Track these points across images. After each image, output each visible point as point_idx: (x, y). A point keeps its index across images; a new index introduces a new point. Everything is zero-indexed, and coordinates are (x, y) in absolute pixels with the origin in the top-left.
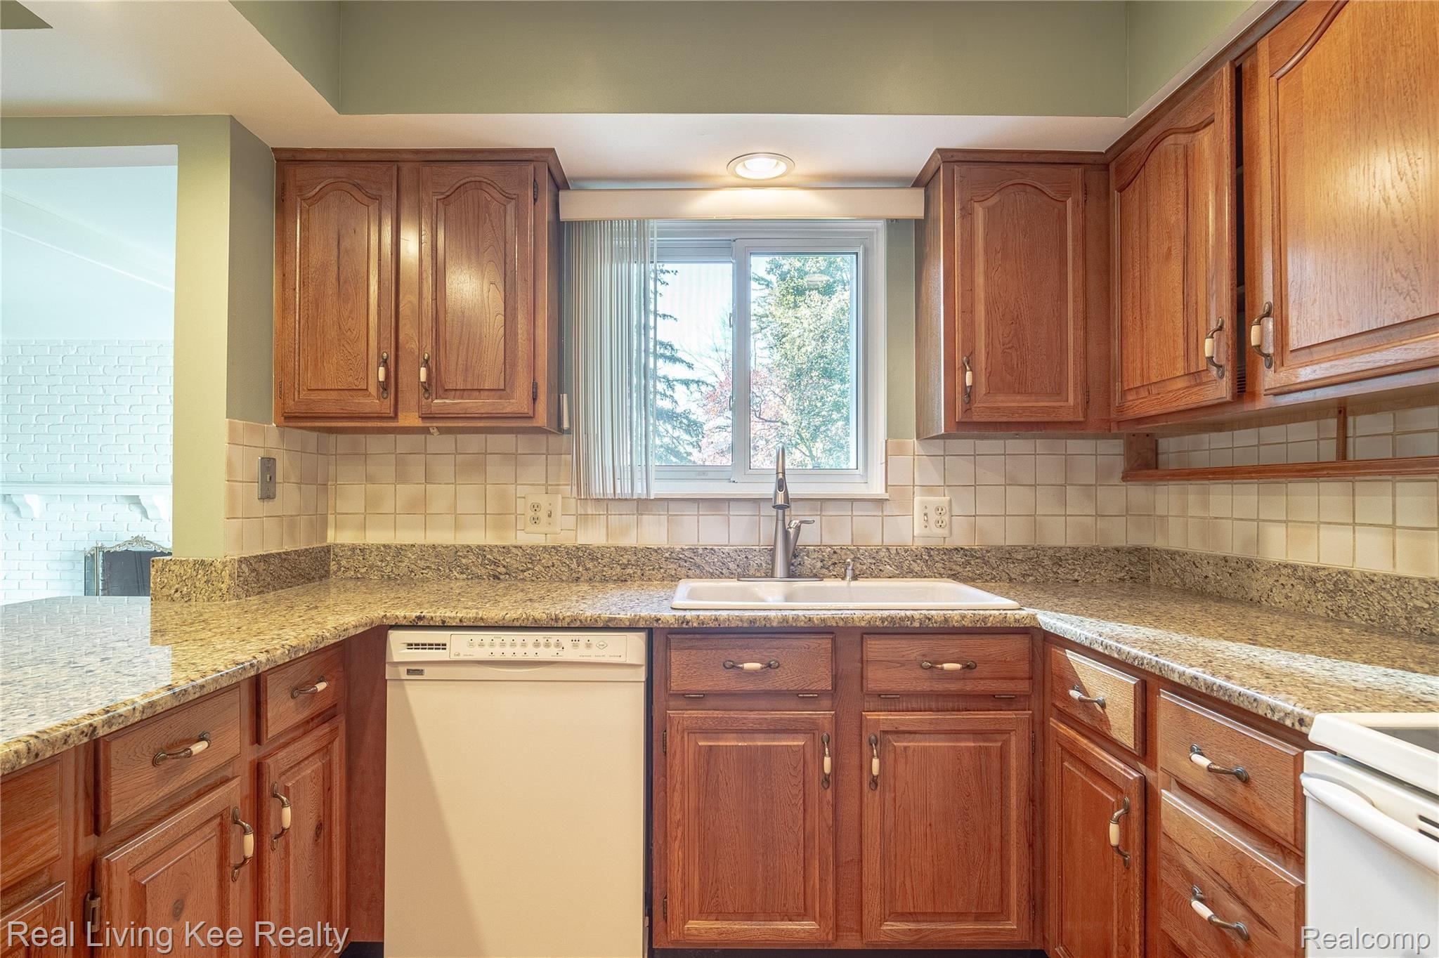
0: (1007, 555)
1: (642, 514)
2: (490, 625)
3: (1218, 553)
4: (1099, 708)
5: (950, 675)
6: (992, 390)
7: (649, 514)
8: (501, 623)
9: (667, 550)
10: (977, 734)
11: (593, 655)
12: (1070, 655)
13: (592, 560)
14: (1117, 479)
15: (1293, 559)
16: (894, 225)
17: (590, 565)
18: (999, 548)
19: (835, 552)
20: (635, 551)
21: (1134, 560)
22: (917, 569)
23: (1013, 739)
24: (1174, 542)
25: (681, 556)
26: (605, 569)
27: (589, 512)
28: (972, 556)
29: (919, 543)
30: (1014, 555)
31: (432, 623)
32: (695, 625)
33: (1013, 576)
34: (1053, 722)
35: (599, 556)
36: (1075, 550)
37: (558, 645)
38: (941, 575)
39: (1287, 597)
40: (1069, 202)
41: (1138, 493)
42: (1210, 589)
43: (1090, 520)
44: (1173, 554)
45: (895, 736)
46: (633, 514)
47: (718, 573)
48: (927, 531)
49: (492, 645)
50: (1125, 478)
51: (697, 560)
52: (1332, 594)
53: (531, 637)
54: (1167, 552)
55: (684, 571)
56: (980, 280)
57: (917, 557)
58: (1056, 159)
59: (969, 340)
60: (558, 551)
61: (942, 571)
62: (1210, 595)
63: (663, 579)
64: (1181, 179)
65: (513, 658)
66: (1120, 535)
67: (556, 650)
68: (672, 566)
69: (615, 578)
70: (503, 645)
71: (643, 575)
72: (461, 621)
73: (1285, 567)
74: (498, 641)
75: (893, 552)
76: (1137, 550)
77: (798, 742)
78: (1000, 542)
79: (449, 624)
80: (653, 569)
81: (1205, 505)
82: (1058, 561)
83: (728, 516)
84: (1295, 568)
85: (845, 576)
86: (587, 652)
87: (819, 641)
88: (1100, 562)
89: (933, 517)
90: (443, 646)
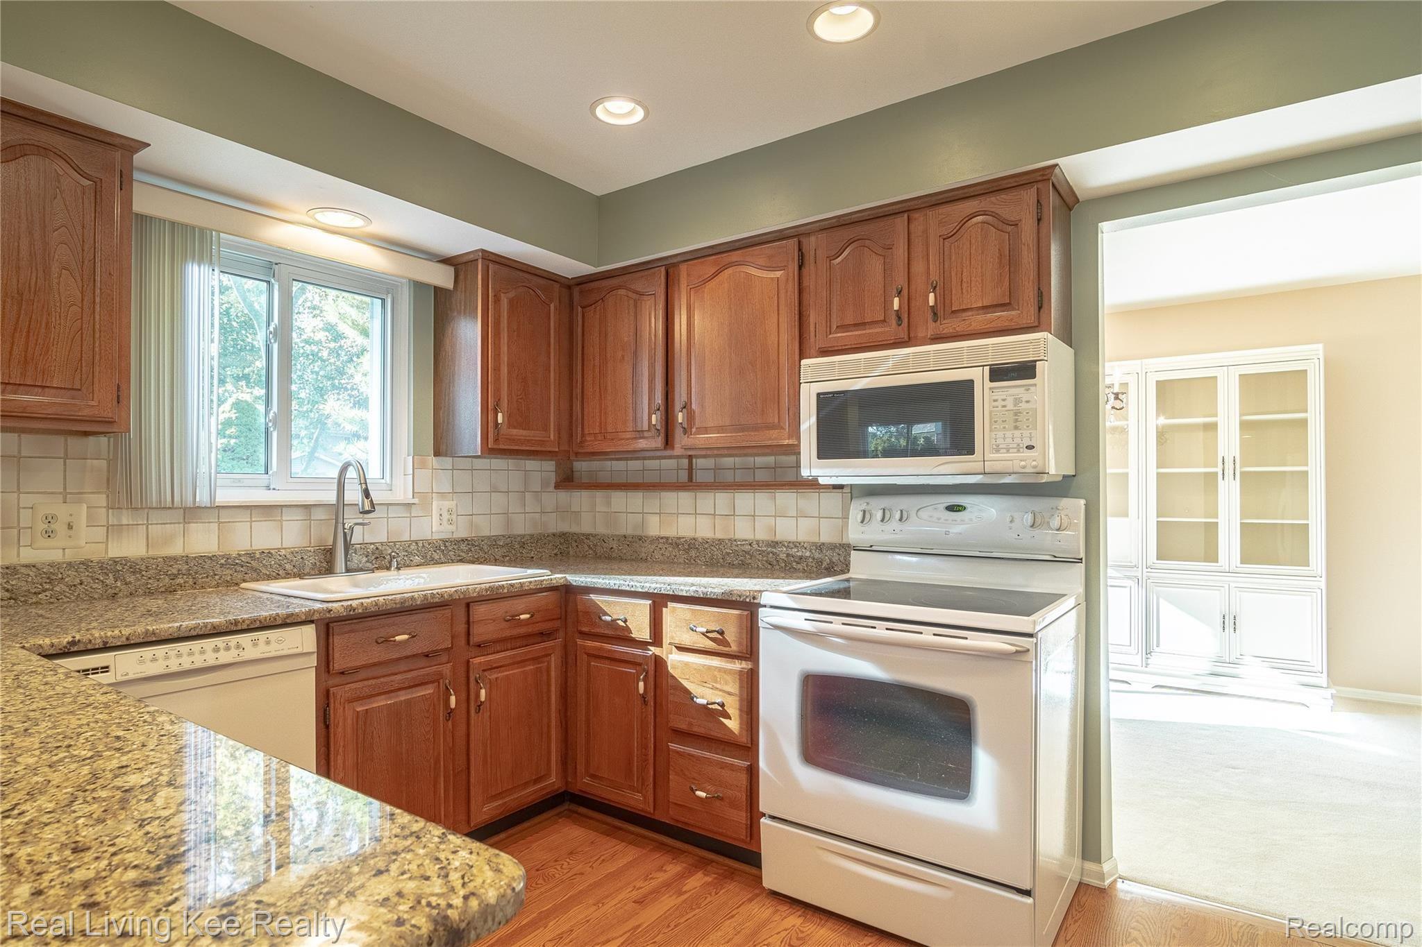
0: (493, 541)
1: (189, 523)
2: (163, 638)
3: (617, 533)
4: (623, 624)
5: (526, 622)
6: (510, 425)
7: (197, 523)
8: (176, 635)
9: (223, 556)
10: (535, 660)
11: (273, 650)
12: (593, 596)
13: (134, 573)
14: (551, 488)
15: (663, 534)
16: (418, 286)
17: (131, 579)
18: (489, 538)
19: (377, 548)
20: (187, 559)
21: (562, 541)
22: (437, 557)
23: (553, 659)
24: (585, 527)
25: (237, 561)
26: (150, 581)
27: (125, 521)
28: (473, 545)
29: (436, 537)
30: (498, 543)
31: (89, 647)
32: (360, 611)
33: (497, 557)
34: (579, 642)
35: (143, 568)
36: (532, 536)
37: (238, 646)
38: (453, 562)
39: (663, 555)
40: (552, 306)
41: (563, 496)
42: (614, 555)
43: (537, 516)
44: (587, 536)
45: (489, 672)
46: (179, 523)
47: (274, 574)
48: (442, 528)
49: (167, 658)
50: (557, 486)
51: (254, 564)
52: (687, 551)
53: (209, 643)
54: (583, 535)
55: (240, 576)
56: (504, 349)
57: (437, 548)
58: (545, 275)
59: (497, 391)
60: (88, 566)
61: (453, 557)
62: (615, 558)
63: (218, 586)
64: (632, 318)
65: (180, 669)
66: (555, 525)
67: (237, 652)
68: (228, 572)
69: (163, 589)
70: (179, 655)
71: (195, 583)
72: (127, 639)
73: (662, 538)
74: (172, 653)
75: (420, 545)
76: (564, 534)
77: (428, 690)
78: (488, 534)
79: (111, 645)
80: (207, 577)
81: (609, 504)
82: (523, 545)
83: (281, 521)
84: (667, 538)
85: (391, 566)
86: (267, 648)
87: (443, 612)
88: (545, 544)
89: (446, 516)
90: (105, 669)
